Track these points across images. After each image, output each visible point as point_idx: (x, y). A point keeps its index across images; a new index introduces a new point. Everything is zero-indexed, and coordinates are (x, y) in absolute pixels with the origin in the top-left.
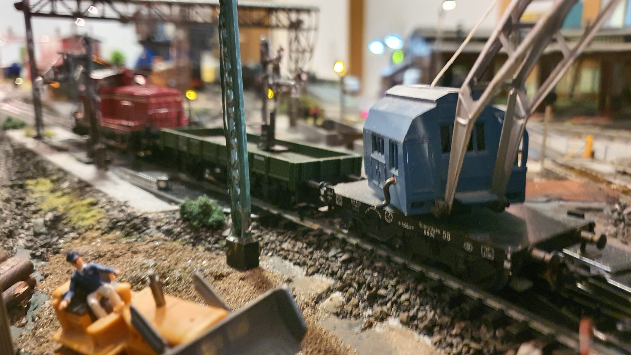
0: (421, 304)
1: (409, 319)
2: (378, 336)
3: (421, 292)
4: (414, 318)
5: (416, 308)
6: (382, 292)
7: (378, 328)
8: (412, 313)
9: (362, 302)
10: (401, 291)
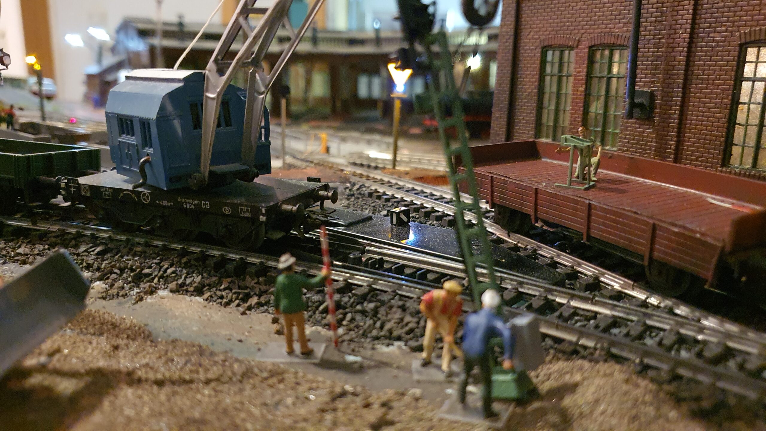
0: (188, 274)
1: (178, 286)
2: (152, 305)
3: (185, 263)
4: (183, 285)
5: (183, 277)
6: (147, 271)
7: (149, 299)
8: (180, 282)
9: (127, 284)
10: (166, 266)
